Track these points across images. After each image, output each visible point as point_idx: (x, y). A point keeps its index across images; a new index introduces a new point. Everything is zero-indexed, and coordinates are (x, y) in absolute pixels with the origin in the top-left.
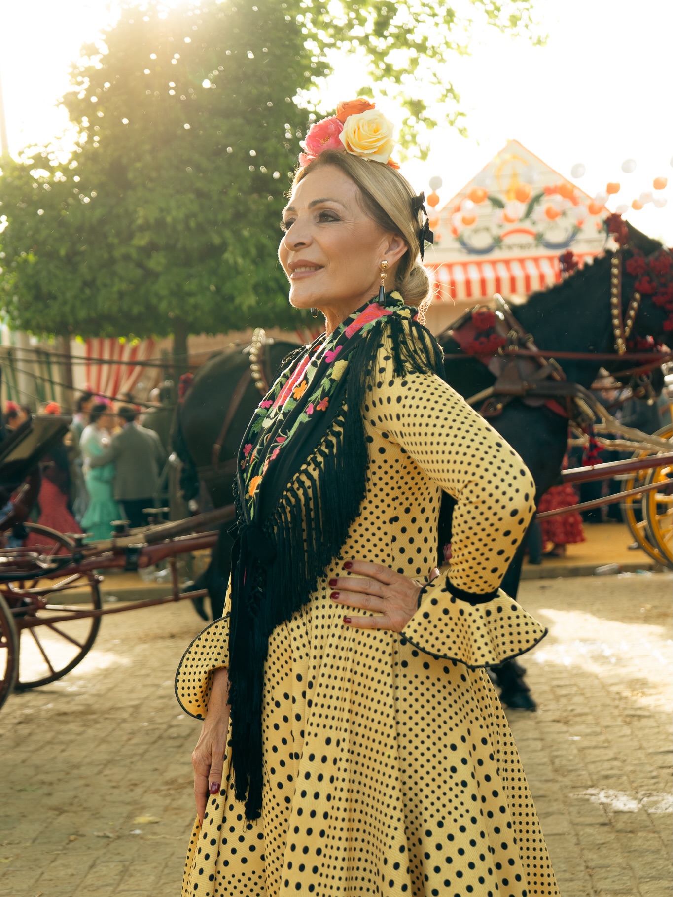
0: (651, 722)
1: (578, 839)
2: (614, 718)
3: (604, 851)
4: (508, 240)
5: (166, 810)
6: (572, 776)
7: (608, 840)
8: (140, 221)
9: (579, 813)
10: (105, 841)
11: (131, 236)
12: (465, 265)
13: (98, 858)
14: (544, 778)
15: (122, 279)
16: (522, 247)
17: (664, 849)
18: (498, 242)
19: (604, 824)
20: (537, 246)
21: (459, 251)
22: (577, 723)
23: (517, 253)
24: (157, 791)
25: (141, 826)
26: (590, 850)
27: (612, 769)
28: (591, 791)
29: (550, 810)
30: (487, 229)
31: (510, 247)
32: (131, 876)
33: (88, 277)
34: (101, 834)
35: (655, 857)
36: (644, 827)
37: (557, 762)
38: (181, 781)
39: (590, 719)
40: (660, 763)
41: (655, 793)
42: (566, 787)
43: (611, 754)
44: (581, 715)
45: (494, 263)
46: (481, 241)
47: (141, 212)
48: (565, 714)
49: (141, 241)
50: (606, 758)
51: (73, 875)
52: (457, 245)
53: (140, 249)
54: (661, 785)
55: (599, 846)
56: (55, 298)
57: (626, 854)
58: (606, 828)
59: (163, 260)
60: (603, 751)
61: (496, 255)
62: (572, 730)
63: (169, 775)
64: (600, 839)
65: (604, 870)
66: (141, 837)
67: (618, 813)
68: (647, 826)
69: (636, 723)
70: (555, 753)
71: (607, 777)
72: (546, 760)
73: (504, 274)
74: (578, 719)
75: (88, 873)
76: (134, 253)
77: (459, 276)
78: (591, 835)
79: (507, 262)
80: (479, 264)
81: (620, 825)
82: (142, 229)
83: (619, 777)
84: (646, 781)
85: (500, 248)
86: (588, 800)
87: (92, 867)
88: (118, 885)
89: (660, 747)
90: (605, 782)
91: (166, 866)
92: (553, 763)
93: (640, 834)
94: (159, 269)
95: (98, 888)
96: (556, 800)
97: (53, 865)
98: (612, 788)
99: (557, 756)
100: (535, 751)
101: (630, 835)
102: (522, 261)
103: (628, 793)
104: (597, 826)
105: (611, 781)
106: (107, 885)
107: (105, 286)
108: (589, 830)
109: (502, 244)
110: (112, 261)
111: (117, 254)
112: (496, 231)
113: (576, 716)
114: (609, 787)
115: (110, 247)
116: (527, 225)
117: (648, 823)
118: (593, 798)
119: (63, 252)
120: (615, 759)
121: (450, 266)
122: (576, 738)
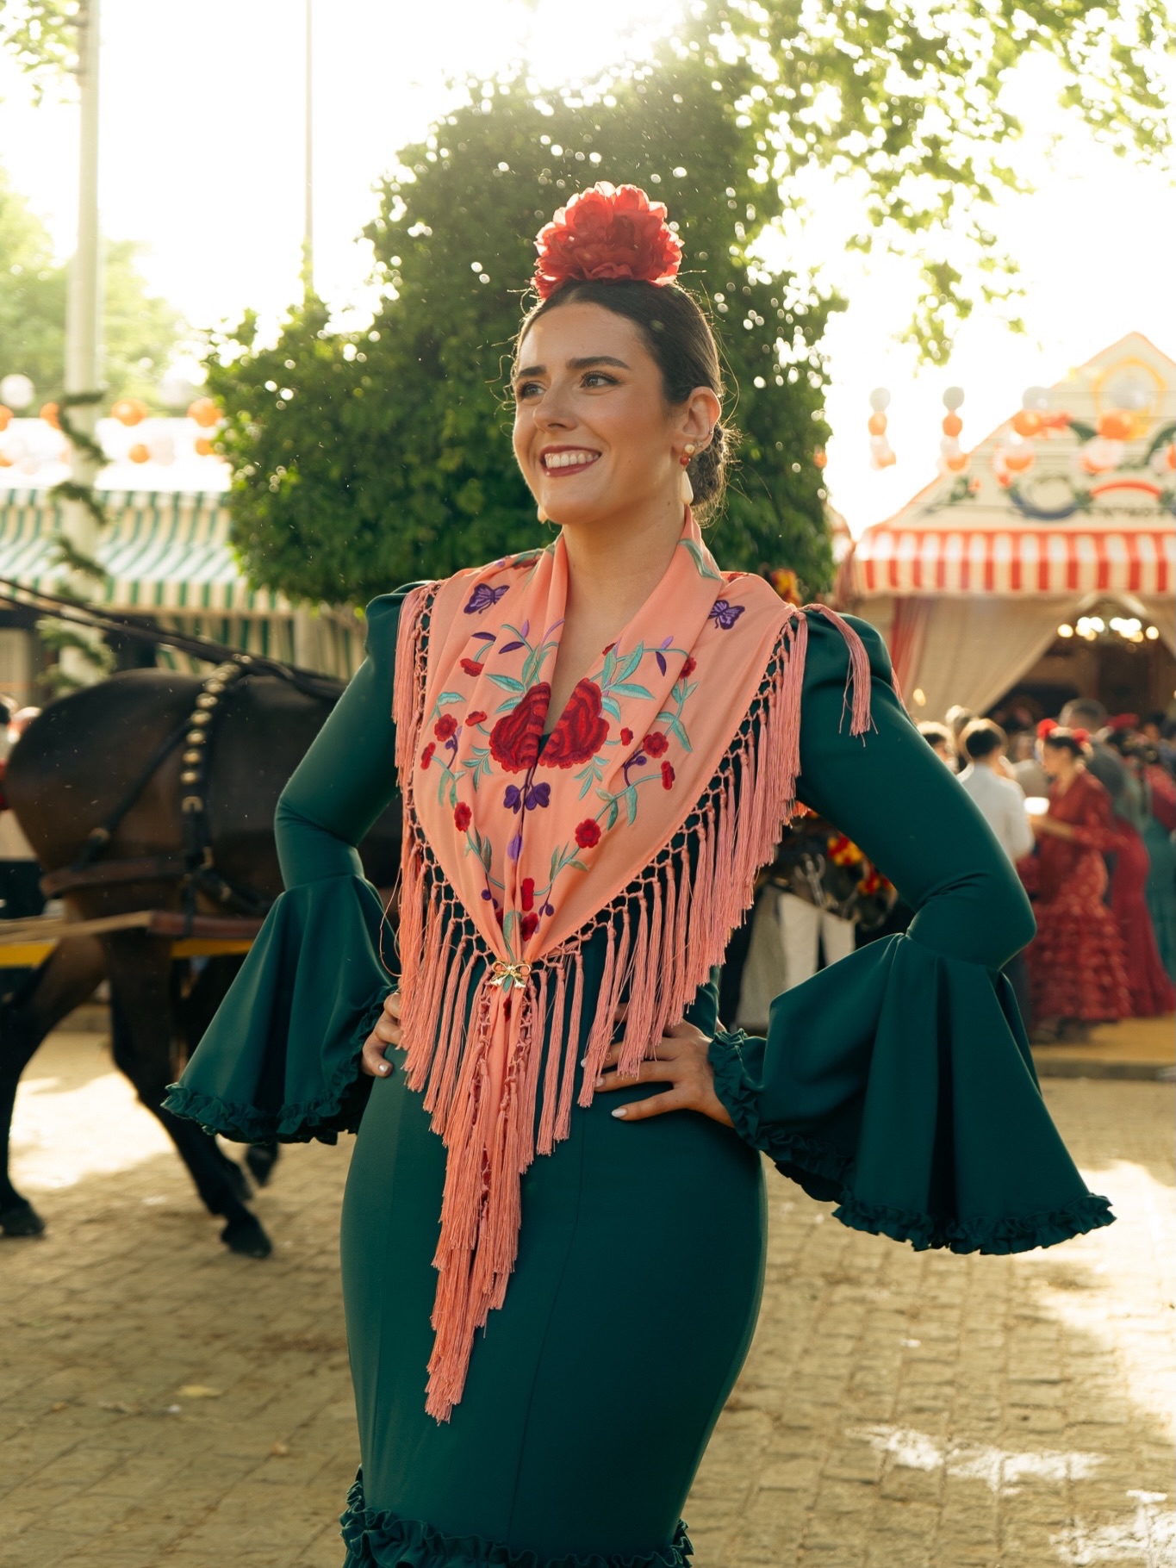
0: (1051, 1333)
1: (815, 1502)
2: (992, 1316)
3: (845, 1524)
4: (1104, 500)
5: (243, 1379)
6: (867, 1403)
7: (860, 1507)
8: (447, 433)
9: (842, 1460)
10: (113, 1416)
11: (438, 454)
12: (1016, 536)
13: (84, 1441)
14: (825, 1399)
15: (420, 521)
16: (1133, 512)
17: (933, 1532)
18: (1083, 502)
19: (868, 1483)
20: (1161, 513)
21: (1010, 512)
22: (930, 1319)
23: (1122, 523)
24: (244, 1350)
25: (186, 1402)
26: (823, 1520)
27: (935, 1398)
28: (884, 1429)
29: (800, 1450)
30: (1065, 479)
31: (1108, 512)
32: (124, 1474)
33: (370, 515)
34: (110, 1405)
35: (913, 1542)
36: (926, 1496)
37: (859, 1377)
38: (288, 1338)
39: (954, 1315)
40: (1016, 1398)
41: (976, 1444)
42: (848, 1418)
43: (948, 1373)
44: (944, 1307)
45: (1071, 536)
46: (1052, 497)
47: (450, 418)
48: (919, 1302)
49: (450, 462)
50: (937, 1379)
51: (27, 1462)
52: (1005, 502)
53: (449, 476)
54: (994, 1433)
55: (839, 1515)
56: (317, 544)
57: (874, 1533)
58: (868, 1490)
59: (479, 497)
60: (939, 1368)
61: (1079, 522)
62: (914, 1329)
63: (277, 1327)
64: (848, 1504)
65: (823, 1554)
66: (176, 1417)
67: (901, 1468)
68: (929, 1494)
69: (1023, 1331)
70: (866, 1363)
71: (920, 1410)
72: (844, 1372)
73: (1087, 555)
74: (936, 1313)
75: (53, 1461)
76: (439, 483)
77: (1003, 554)
78: (838, 1497)
79: (1099, 537)
80: (1043, 537)
81: (890, 1487)
82: (453, 443)
83: (937, 1411)
84: (974, 1423)
85: (1088, 511)
86: (867, 1443)
87: (64, 1454)
88: (94, 1484)
89: (1033, 1373)
90: (910, 1417)
91: (190, 1465)
92: (852, 1376)
93: (914, 1506)
94: (473, 509)
95: (55, 1486)
96: (821, 1437)
97: (7, 1443)
98: (916, 1428)
99: (862, 1368)
100: (836, 1355)
101: (898, 1505)
102: (1130, 537)
103: (937, 1438)
104: (857, 1484)
105: (923, 1417)
106: (72, 1483)
107: (394, 529)
108: (839, 1489)
109: (1091, 505)
110: (408, 491)
111: (416, 481)
112: (1082, 483)
113: (935, 1307)
114: (914, 1426)
115: (407, 470)
116: (1146, 476)
117: (936, 1490)
118: (877, 1441)
119: (335, 473)
120: (950, 1383)
121: (990, 536)
122: (914, 1343)
